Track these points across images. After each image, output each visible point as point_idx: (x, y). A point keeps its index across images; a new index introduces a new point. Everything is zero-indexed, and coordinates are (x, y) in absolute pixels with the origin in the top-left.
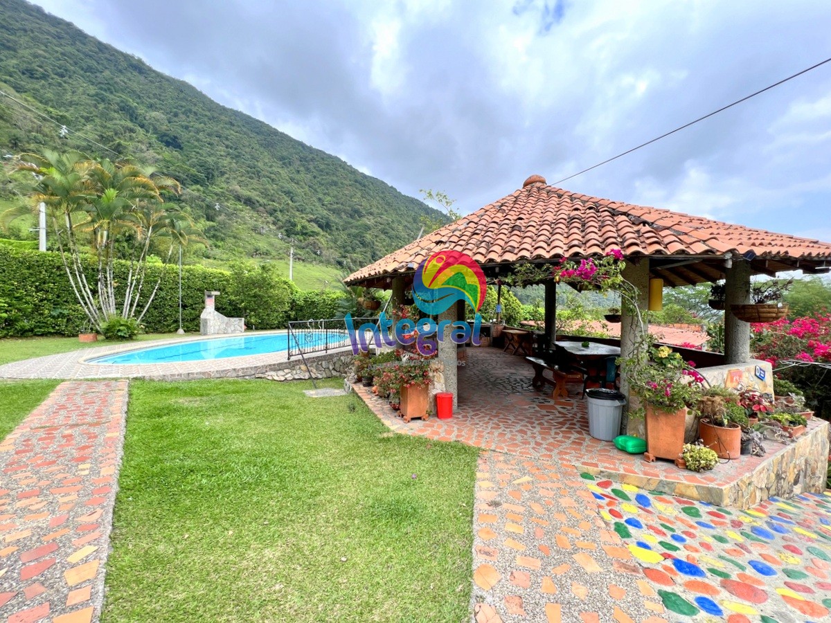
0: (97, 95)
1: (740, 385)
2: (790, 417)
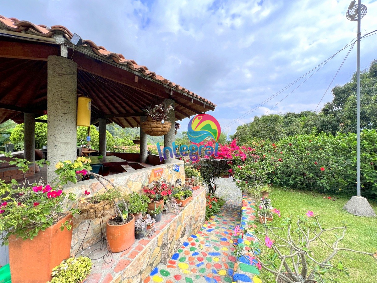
1: (162, 178)
2: (183, 194)
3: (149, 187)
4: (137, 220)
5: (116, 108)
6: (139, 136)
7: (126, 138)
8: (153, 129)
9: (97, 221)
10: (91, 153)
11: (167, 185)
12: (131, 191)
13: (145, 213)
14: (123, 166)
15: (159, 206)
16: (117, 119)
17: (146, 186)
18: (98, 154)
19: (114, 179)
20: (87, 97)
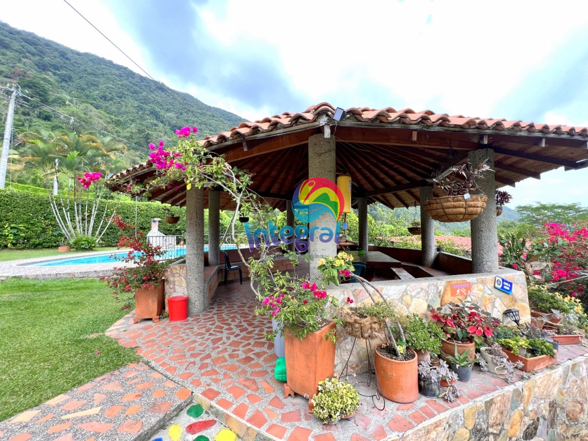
0: (138, 107)
1: (469, 299)
2: (526, 344)
3: (442, 311)
4: (422, 362)
5: (381, 180)
6: (418, 220)
7: (396, 224)
8: (447, 210)
9: (362, 343)
10: (350, 246)
11: (482, 315)
12: (409, 312)
13: (437, 356)
14: (394, 270)
15: (465, 352)
16: (383, 196)
17: (435, 308)
18: (358, 248)
19: (382, 288)
20: (346, 175)
